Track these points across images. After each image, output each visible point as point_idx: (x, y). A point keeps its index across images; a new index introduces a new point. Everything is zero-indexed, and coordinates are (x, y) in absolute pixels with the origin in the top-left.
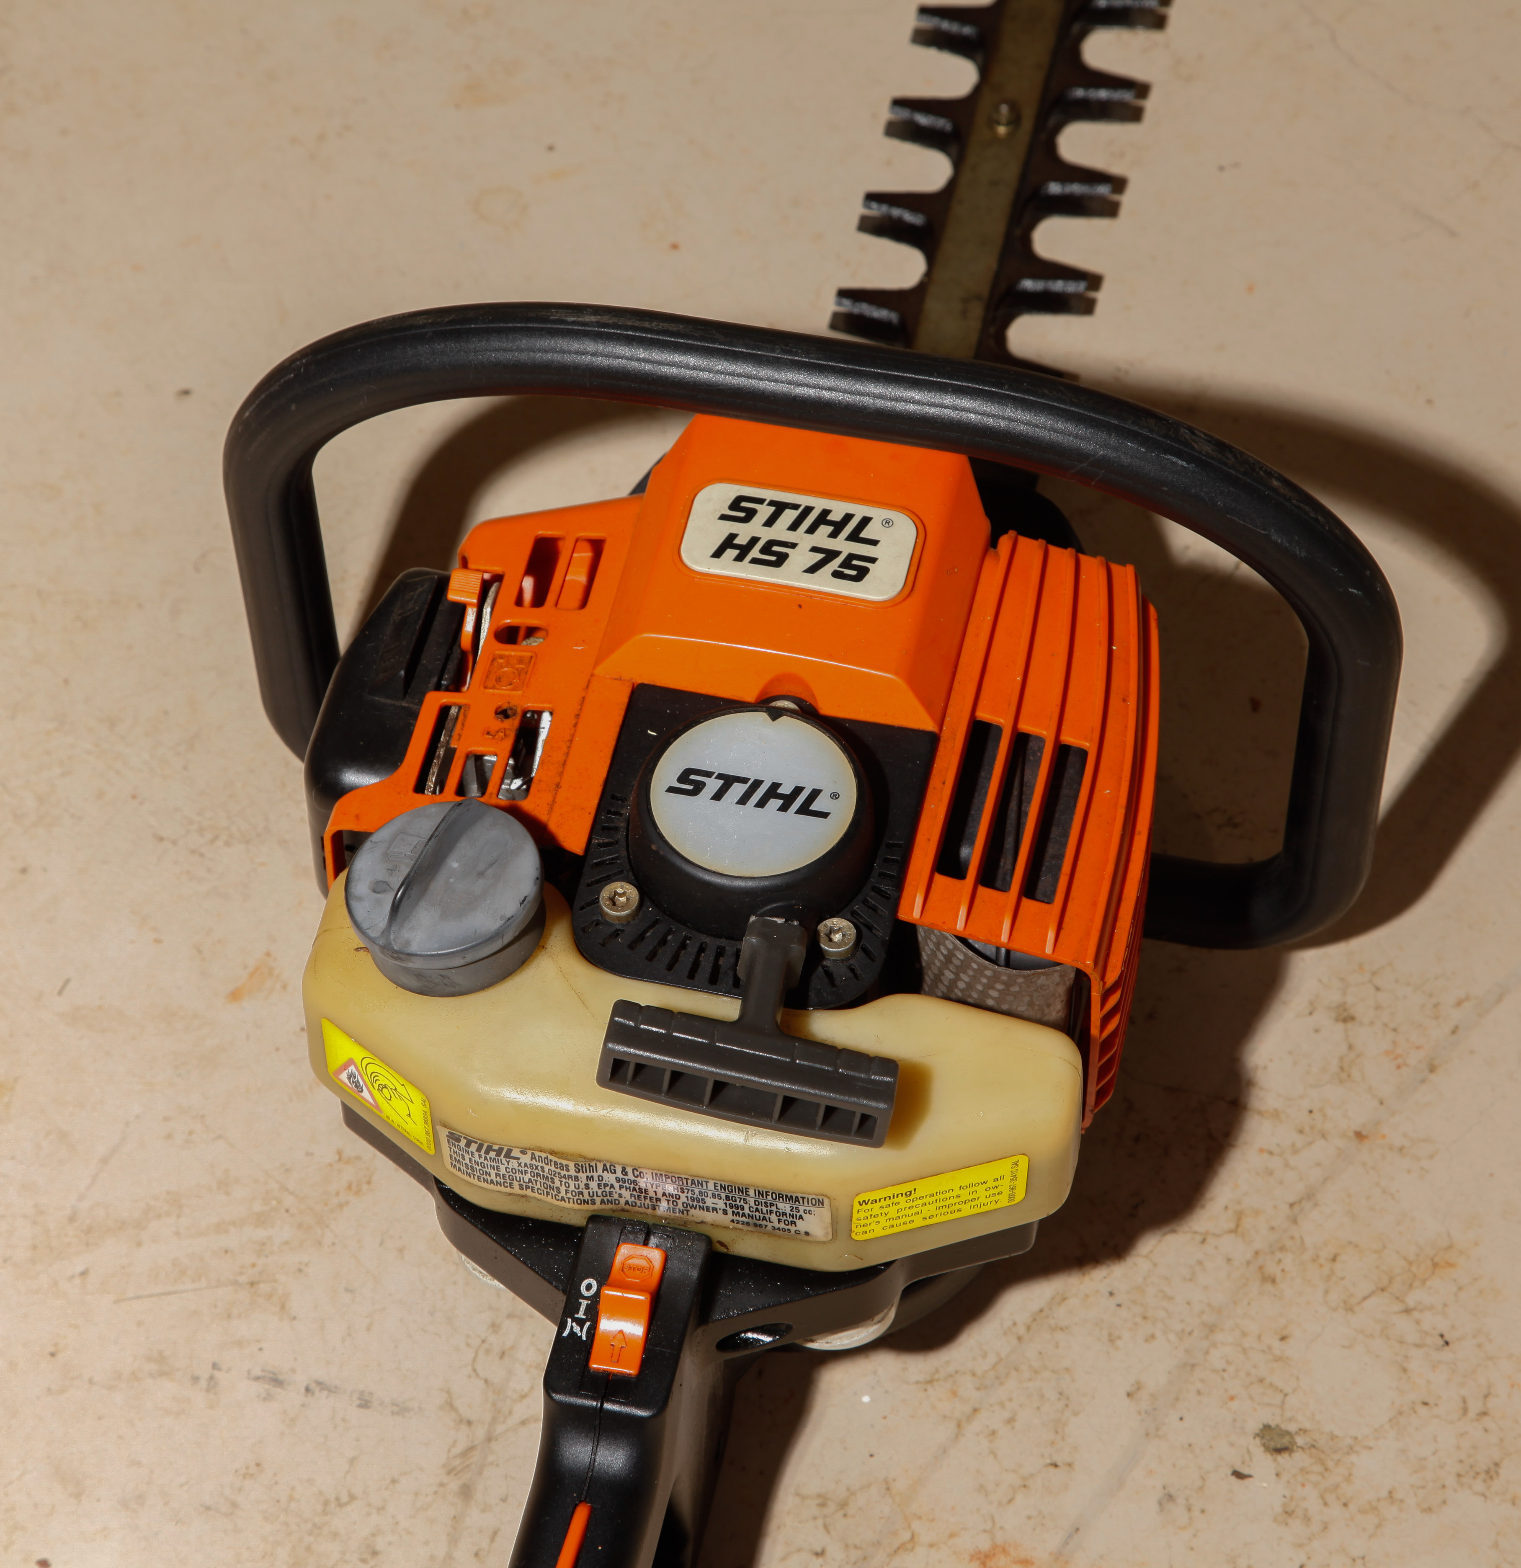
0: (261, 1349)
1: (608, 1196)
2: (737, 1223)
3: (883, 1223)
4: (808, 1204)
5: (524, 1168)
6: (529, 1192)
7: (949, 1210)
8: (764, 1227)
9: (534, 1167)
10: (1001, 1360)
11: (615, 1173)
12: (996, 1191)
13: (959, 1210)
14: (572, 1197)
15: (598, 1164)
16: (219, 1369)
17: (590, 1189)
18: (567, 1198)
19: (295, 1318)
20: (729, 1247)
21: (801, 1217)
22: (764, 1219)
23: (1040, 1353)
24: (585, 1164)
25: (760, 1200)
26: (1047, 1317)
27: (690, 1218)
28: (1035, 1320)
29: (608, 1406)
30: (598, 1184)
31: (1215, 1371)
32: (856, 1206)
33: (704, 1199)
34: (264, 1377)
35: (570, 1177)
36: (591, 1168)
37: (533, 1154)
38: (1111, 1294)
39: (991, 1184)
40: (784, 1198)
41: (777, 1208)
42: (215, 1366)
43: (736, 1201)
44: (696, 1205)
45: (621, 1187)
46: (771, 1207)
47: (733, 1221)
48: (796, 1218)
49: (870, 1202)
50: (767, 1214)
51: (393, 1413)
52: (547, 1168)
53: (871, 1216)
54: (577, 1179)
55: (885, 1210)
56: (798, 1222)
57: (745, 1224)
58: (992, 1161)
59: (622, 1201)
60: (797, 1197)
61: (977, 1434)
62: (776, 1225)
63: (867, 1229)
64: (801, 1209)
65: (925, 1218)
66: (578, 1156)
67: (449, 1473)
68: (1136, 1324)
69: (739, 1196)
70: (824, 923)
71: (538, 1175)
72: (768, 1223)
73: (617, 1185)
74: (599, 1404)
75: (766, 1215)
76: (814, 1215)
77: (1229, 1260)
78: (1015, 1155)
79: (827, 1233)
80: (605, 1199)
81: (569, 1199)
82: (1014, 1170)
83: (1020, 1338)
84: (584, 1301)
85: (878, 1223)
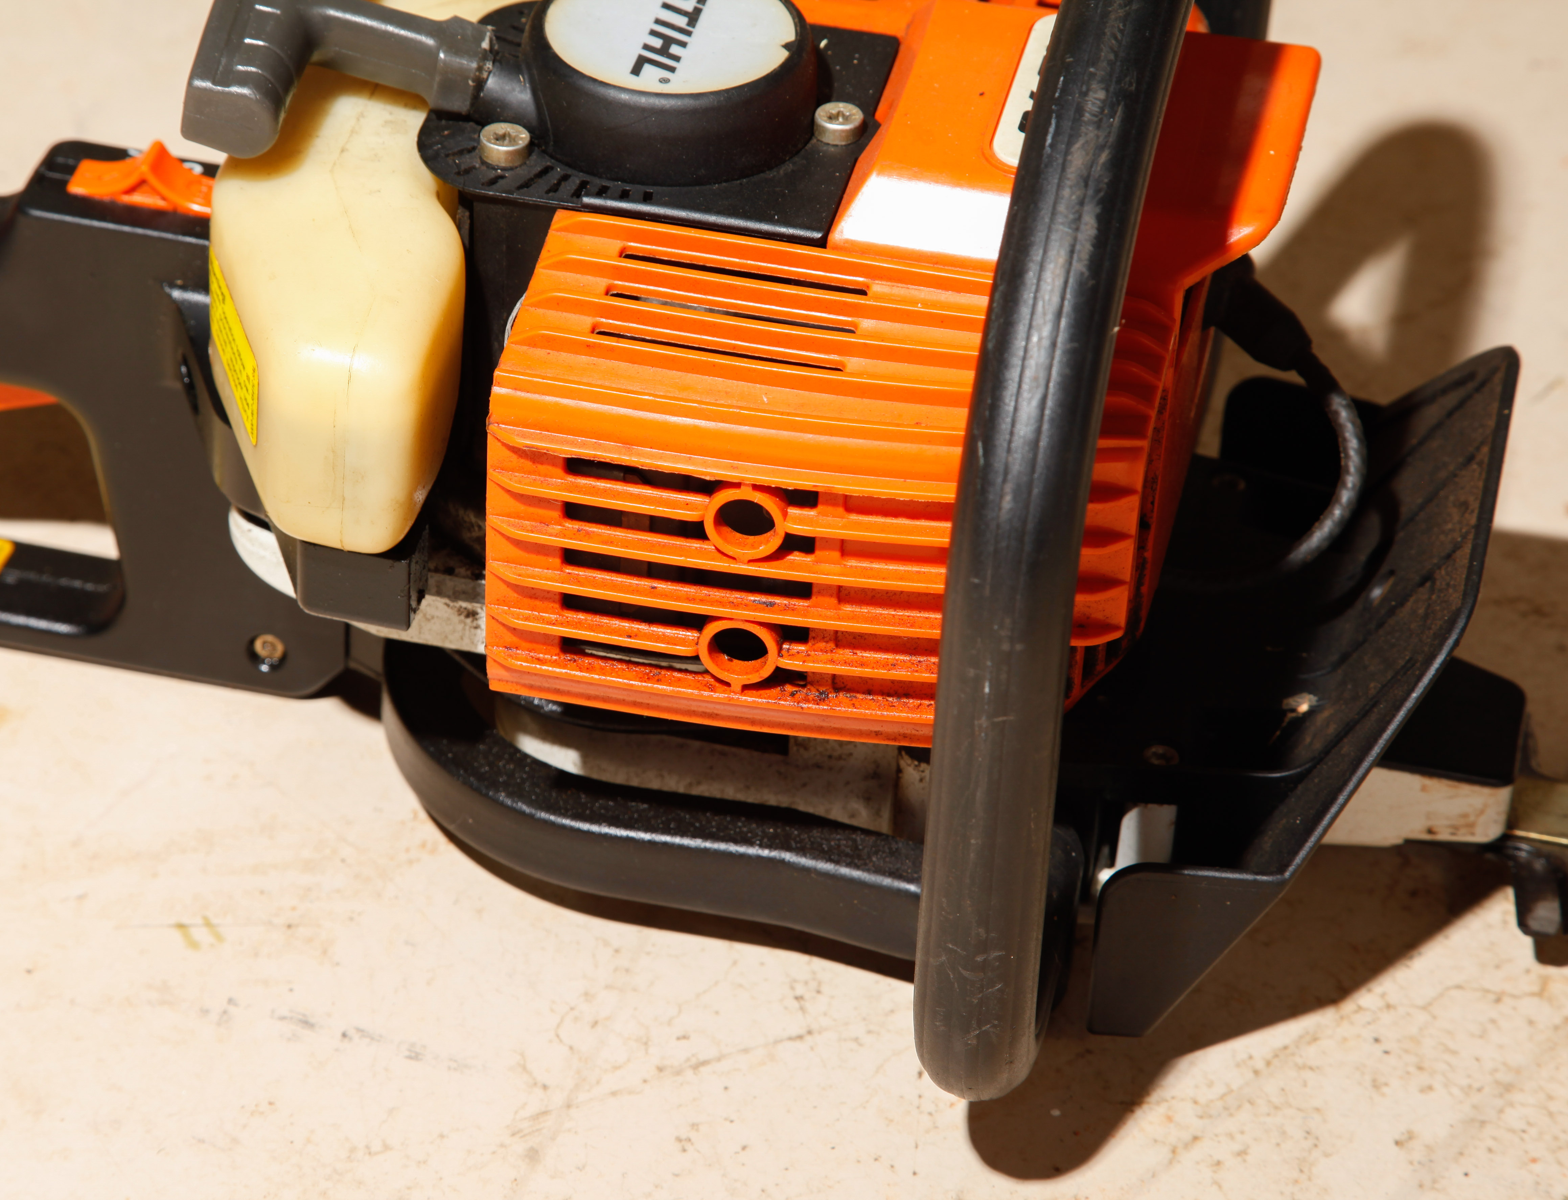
0: (291, 990)
10: (1232, 1091)
16: (236, 1005)
19: (338, 964)
23: (1283, 1090)
26: (1293, 1054)
28: (1276, 1056)
31: (1512, 1131)
34: (291, 1018)
38: (1377, 1040)
42: (230, 1001)
51: (449, 1068)
61: (1198, 1163)
67: (513, 1135)
68: (1408, 1073)
77: (1531, 1023)
82: (253, 381)
83: (1256, 1072)
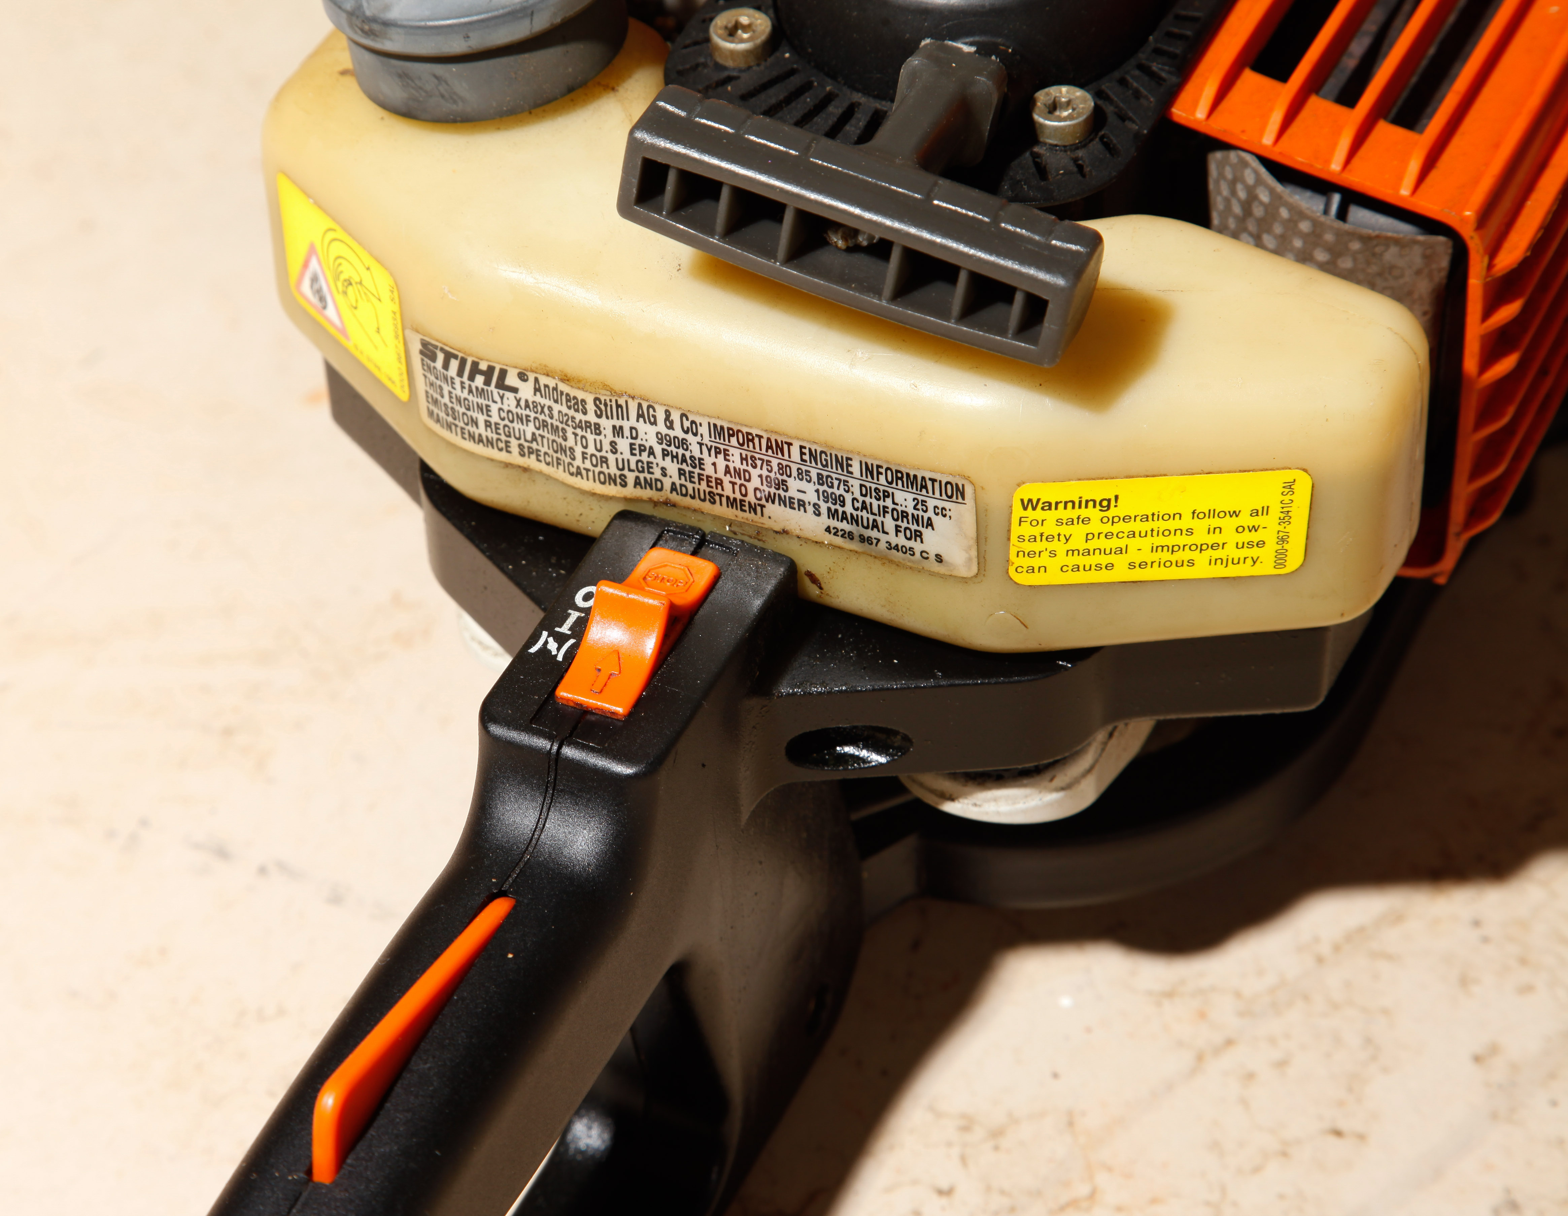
1: (646, 470)
2: (835, 534)
3: (1061, 559)
4: (941, 495)
5: (525, 410)
6: (531, 462)
7: (1173, 558)
8: (875, 541)
9: (539, 409)
10: (1285, 984)
11: (655, 423)
12: (1255, 537)
13: (1191, 563)
14: (592, 468)
15: (630, 401)
17: (619, 452)
18: (585, 469)
20: (823, 585)
21: (930, 524)
22: (875, 525)
23: (1348, 984)
24: (611, 401)
25: (868, 485)
26: (1370, 939)
27: (768, 524)
29: (569, 752)
30: (631, 445)
32: (1018, 511)
33: (786, 481)
34: (206, 845)
35: (588, 425)
36: (620, 409)
37: (536, 380)
39: (1245, 520)
40: (905, 479)
41: (894, 503)
43: (832, 487)
44: (775, 494)
45: (665, 453)
46: (884, 501)
47: (828, 530)
48: (923, 527)
49: (1040, 505)
50: (880, 516)
52: (556, 408)
53: (1042, 535)
54: (597, 430)
55: (1065, 530)
56: (927, 533)
57: (846, 535)
58: (1249, 471)
59: (667, 485)
60: (923, 478)
61: (1226, 1074)
62: (894, 541)
63: (1036, 562)
64: (931, 503)
65: (1132, 565)
66: (601, 387)
68: (1507, 968)
69: (837, 476)
70: (1046, 90)
71: (545, 424)
72: (880, 535)
73: (658, 449)
74: (555, 748)
75: (877, 518)
76: (950, 517)
78: (1290, 469)
79: (970, 559)
80: (642, 476)
81: (587, 470)
82: (1287, 499)
84: (575, 612)
85: (1053, 554)
